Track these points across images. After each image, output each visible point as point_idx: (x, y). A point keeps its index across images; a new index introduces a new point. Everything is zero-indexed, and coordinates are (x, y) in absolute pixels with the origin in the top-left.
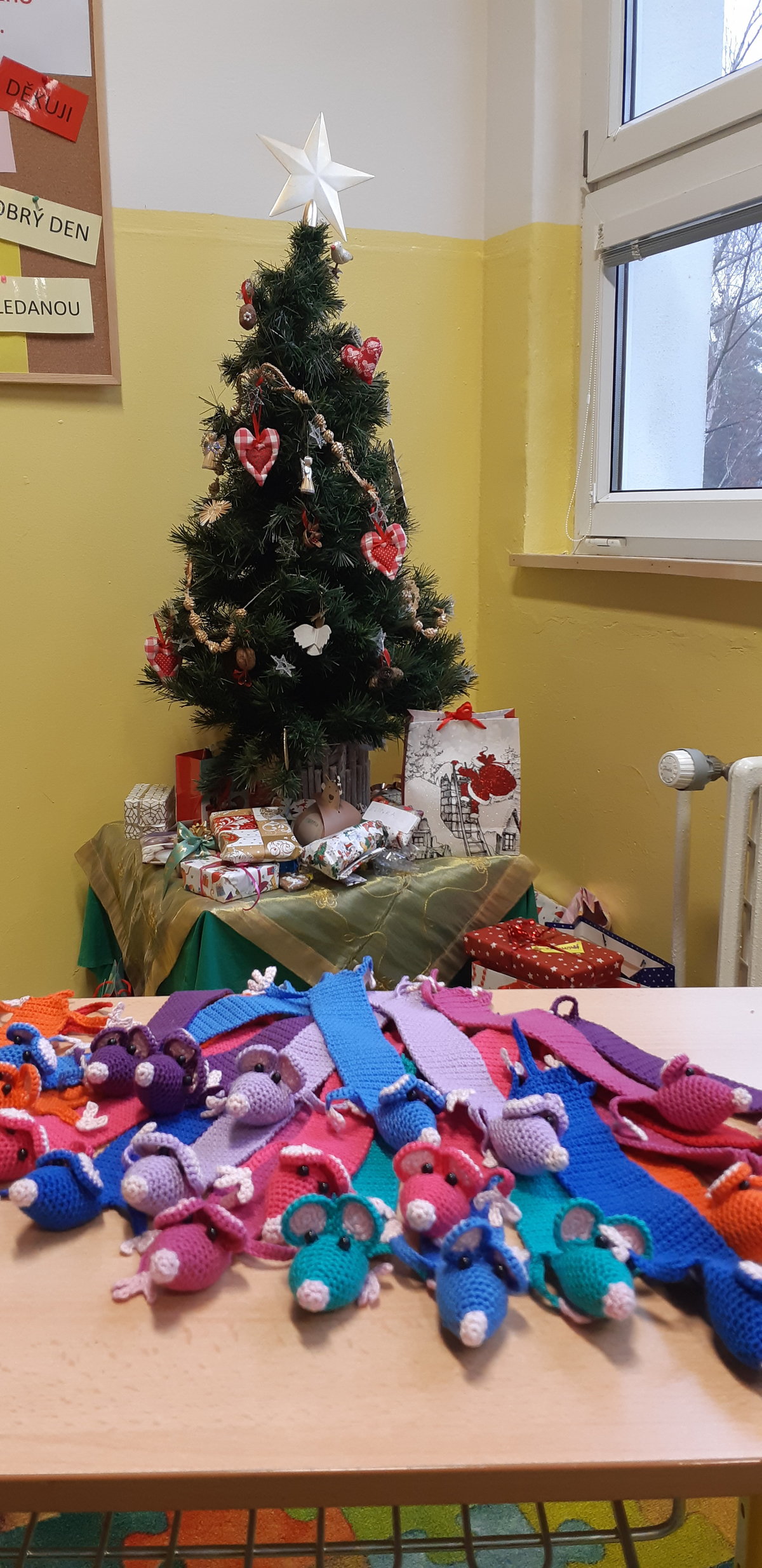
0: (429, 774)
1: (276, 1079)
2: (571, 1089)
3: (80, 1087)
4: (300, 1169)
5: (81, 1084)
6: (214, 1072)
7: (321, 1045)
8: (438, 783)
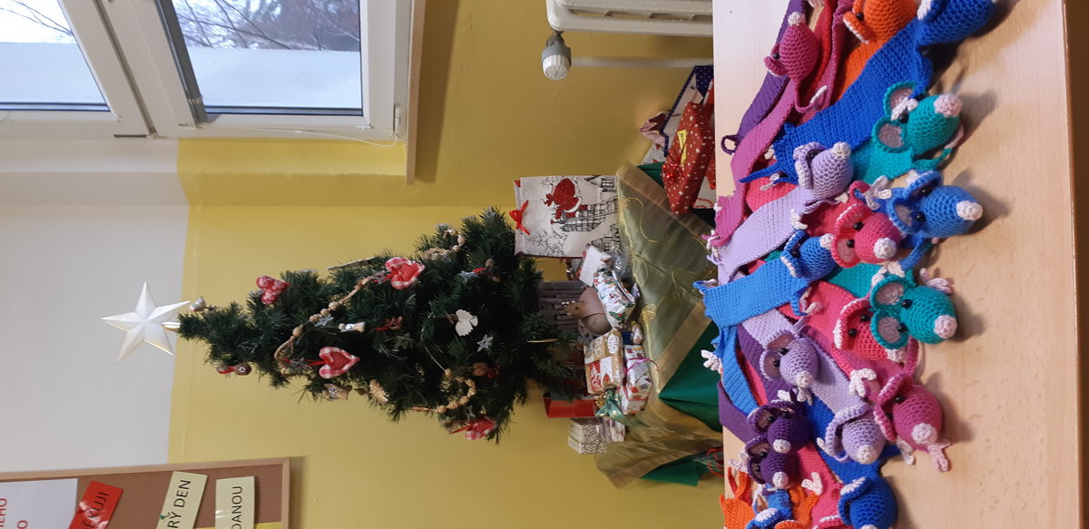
0: (560, 240)
1: (785, 352)
2: (790, 140)
3: (791, 492)
4: (851, 335)
5: (788, 491)
6: (779, 396)
7: (759, 318)
8: (566, 233)
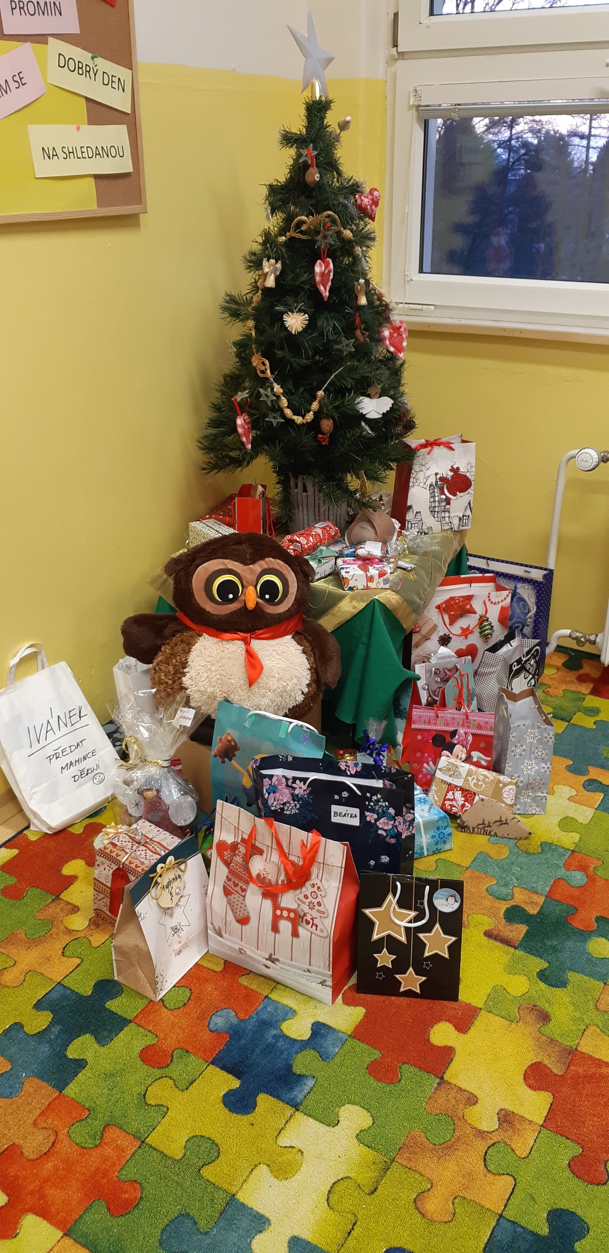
0: (423, 483)
8: (428, 488)
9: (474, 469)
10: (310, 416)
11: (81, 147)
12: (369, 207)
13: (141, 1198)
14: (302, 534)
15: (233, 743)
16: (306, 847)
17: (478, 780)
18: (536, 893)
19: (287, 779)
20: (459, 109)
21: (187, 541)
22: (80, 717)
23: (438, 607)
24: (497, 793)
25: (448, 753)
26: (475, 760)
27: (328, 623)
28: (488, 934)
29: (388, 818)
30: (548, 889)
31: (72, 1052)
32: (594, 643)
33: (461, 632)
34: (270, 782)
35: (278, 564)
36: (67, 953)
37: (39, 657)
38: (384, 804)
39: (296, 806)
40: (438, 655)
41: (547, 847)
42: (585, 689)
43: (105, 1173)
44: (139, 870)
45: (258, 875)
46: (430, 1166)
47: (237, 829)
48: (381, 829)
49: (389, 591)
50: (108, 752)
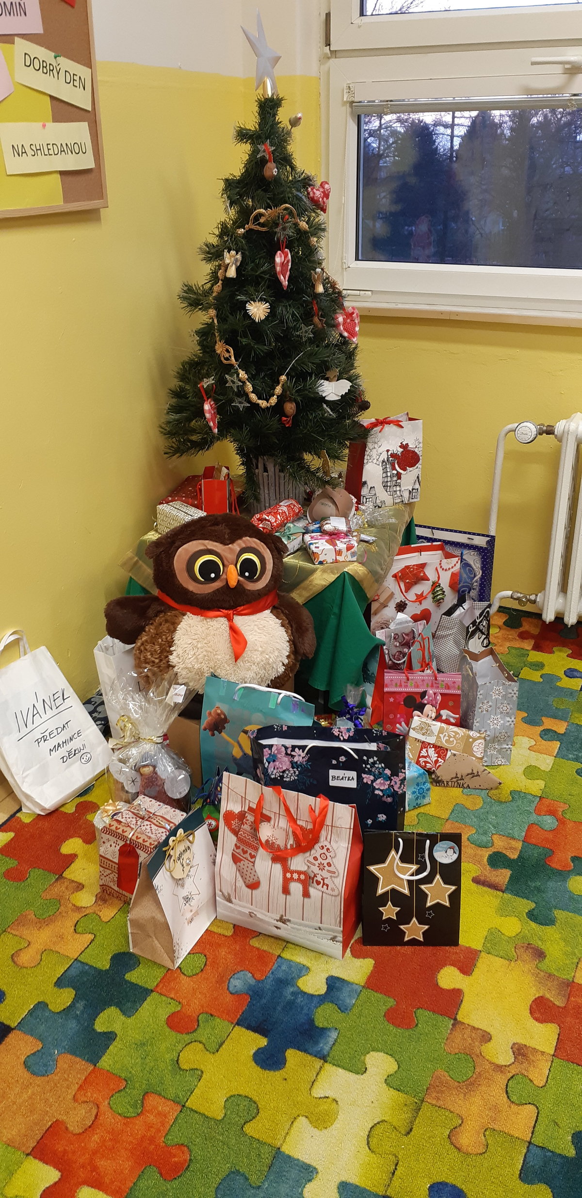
0: (376, 460)
8: (381, 465)
9: (421, 445)
10: (274, 400)
11: (47, 145)
12: (321, 199)
13: (190, 1160)
14: (270, 513)
15: (223, 716)
16: (314, 812)
17: (449, 737)
18: (513, 838)
19: (286, 748)
20: (391, 105)
21: (155, 524)
22: (64, 700)
23: (395, 576)
24: (468, 747)
25: (419, 713)
26: (444, 718)
27: (299, 596)
28: (476, 881)
29: (384, 779)
30: (524, 834)
31: (101, 1025)
32: (534, 602)
33: (416, 598)
34: (270, 752)
35: (255, 542)
36: (80, 930)
37: (21, 643)
38: (380, 766)
39: (295, 773)
40: (397, 621)
41: (516, 794)
42: (528, 645)
43: (152, 1140)
44: (147, 844)
45: (267, 841)
46: (457, 1103)
47: (244, 799)
48: (378, 789)
49: (356, 564)
50: (93, 730)
